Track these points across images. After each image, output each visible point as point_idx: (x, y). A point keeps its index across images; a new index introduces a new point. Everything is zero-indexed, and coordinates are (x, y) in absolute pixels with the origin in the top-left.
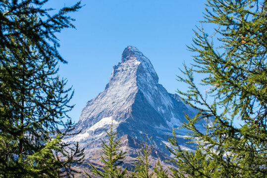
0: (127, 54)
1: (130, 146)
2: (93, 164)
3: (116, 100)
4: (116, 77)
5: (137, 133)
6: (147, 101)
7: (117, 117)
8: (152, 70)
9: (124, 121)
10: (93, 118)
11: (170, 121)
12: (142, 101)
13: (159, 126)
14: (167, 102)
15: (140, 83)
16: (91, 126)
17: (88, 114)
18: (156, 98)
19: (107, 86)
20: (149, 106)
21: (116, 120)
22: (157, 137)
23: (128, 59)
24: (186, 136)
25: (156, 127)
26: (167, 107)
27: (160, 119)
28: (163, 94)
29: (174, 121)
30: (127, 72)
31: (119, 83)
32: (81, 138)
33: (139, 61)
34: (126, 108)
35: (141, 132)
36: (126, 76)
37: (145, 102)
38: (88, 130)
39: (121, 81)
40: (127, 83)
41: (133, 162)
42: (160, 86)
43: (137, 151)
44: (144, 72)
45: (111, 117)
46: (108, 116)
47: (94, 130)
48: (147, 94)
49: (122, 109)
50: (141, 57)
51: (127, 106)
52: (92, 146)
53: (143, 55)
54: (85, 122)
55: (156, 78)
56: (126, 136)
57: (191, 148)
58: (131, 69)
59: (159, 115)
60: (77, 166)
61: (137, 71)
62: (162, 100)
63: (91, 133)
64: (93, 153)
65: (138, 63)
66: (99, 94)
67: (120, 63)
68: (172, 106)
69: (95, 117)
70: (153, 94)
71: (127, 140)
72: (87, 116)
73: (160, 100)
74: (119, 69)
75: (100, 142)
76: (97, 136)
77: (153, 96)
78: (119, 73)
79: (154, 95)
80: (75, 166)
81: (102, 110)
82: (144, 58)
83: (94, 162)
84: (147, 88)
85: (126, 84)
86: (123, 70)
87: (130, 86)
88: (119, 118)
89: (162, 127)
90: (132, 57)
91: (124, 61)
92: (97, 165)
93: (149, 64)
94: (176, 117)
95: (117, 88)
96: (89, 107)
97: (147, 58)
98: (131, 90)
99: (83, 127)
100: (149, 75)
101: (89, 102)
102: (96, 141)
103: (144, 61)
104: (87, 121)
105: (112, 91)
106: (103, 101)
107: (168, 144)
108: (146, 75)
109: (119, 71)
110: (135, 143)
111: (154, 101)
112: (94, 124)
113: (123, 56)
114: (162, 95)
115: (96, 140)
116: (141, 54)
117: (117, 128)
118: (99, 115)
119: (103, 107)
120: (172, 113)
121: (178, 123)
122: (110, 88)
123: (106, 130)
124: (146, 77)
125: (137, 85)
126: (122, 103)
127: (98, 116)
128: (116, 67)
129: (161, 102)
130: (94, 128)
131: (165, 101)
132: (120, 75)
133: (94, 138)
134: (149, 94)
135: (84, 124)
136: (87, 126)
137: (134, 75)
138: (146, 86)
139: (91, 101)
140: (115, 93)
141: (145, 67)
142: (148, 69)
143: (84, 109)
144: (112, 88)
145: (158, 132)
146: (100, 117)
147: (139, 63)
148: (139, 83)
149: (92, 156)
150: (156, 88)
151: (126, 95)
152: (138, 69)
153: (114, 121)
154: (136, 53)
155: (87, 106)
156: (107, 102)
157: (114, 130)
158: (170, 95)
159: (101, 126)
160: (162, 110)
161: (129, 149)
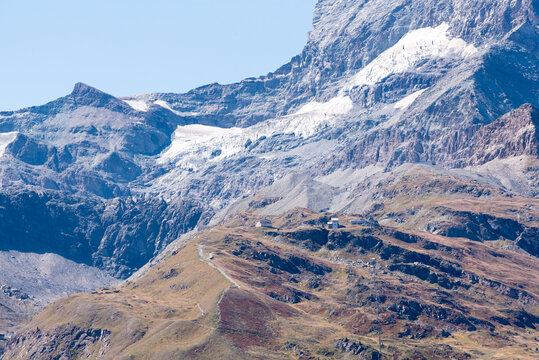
2: (399, 236)
7: (472, 24)
9: (503, 41)
10: (365, 31)
16: (359, 65)
17: (344, 17)
21: (467, 36)
32: (319, 119)
38: (346, 85)
45: (444, 26)
46: (432, 22)
47: (372, 83)
52: (370, 153)
54: (332, 51)
56: (525, 111)
60: (331, 248)
63: (362, 96)
64: (389, 188)
69: (375, 28)
71: (531, 127)
72: (339, 26)
75: (403, 137)
76: (386, 108)
80: (323, 249)
83: (400, 227)
88: (477, 29)
92: (412, 240)
99: (326, 73)
102: (388, 132)
104: (343, 44)
112: (373, 56)
115: (385, 125)
117: (478, 76)
118: (392, 19)
123: (426, 82)
127: (390, 24)
130: (372, 73)
133: (375, 115)
135: (331, 58)
136: (343, 69)
146: (396, 26)
149: (386, 201)
153: (458, 43)
157: (461, 80)
159: (401, 68)
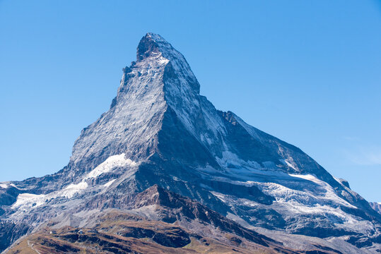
0: (146, 47)
1: (162, 204)
3: (131, 125)
4: (129, 86)
5: (169, 180)
6: (182, 126)
7: (134, 154)
8: (189, 72)
9: (146, 160)
10: (92, 156)
11: (221, 157)
12: (174, 125)
13: (204, 166)
14: (215, 125)
15: (169, 95)
16: (90, 170)
17: (84, 150)
18: (198, 120)
19: (114, 103)
20: (186, 133)
21: (132, 158)
22: (202, 185)
23: (148, 55)
24: (249, 182)
25: (200, 168)
26: (215, 134)
27: (206, 155)
28: (209, 112)
29: (228, 157)
30: (147, 78)
31: (133, 96)
32: (75, 191)
33: (167, 58)
34: (148, 137)
35: (176, 179)
36: (145, 84)
37: (180, 128)
38: (85, 178)
39: (138, 93)
40: (148, 96)
41: (169, 231)
42: (203, 100)
43: (175, 212)
44: (176, 76)
45: (123, 154)
46: (119, 153)
47: (95, 177)
48: (182, 113)
49: (142, 141)
50: (169, 51)
51: (150, 136)
52: (95, 204)
53: (172, 48)
54: (80, 164)
55: (195, 86)
56: (155, 187)
57: (259, 202)
58: (153, 72)
59: (203, 148)
60: (80, 241)
61: (164, 76)
62: (207, 123)
63: (92, 182)
64: (102, 218)
65: (164, 61)
66: (102, 117)
67: (134, 63)
68: (223, 132)
69: (97, 155)
70: (191, 112)
71: (158, 193)
72: (82, 154)
73: (204, 121)
74: (133, 73)
75: (107, 198)
76: (100, 187)
77: (191, 116)
78: (134, 79)
79: (193, 115)
80: (76, 242)
81: (107, 143)
82: (174, 52)
83: (106, 233)
84: (181, 103)
85: (145, 97)
86: (140, 74)
87: (153, 101)
88: (136, 156)
89: (209, 168)
90: (155, 51)
91: (140, 59)
92: (112, 238)
93: (183, 63)
94: (232, 150)
95: (131, 105)
96: (85, 139)
97: (179, 53)
98: (154, 107)
99: (77, 173)
100: (183, 81)
101: (85, 129)
102: (102, 196)
103: (175, 58)
104: (84, 161)
105: (123, 110)
106: (109, 127)
107: (221, 197)
108: (179, 81)
109: (133, 76)
110: (171, 198)
111: (194, 125)
112: (96, 166)
113: (139, 51)
114: (206, 113)
115: (101, 193)
116: (169, 47)
117: (136, 174)
118: (103, 152)
119: (110, 138)
120: (224, 144)
121: (235, 161)
122: (120, 104)
123: (116, 176)
124: (179, 84)
125: (165, 99)
126: (140, 130)
127: (102, 153)
128: (127, 70)
129: (205, 126)
130: (96, 173)
131: (212, 124)
132: (135, 82)
133: (97, 189)
134: (186, 113)
135: (79, 167)
136: (84, 171)
137: (158, 81)
138: (180, 100)
139: (88, 128)
140: (128, 113)
141: (176, 68)
142: (181, 71)
143: (77, 142)
144: (123, 105)
145: (203, 176)
146: (105, 154)
147: (167, 61)
148: (167, 95)
149: (101, 223)
150: (196, 102)
151: (147, 116)
152: (165, 72)
153: (129, 161)
154: (160, 45)
155: (83, 136)
156: (115, 130)
157: (130, 175)
158: (220, 113)
159: (107, 171)
160: (208, 139)
161: (162, 208)
